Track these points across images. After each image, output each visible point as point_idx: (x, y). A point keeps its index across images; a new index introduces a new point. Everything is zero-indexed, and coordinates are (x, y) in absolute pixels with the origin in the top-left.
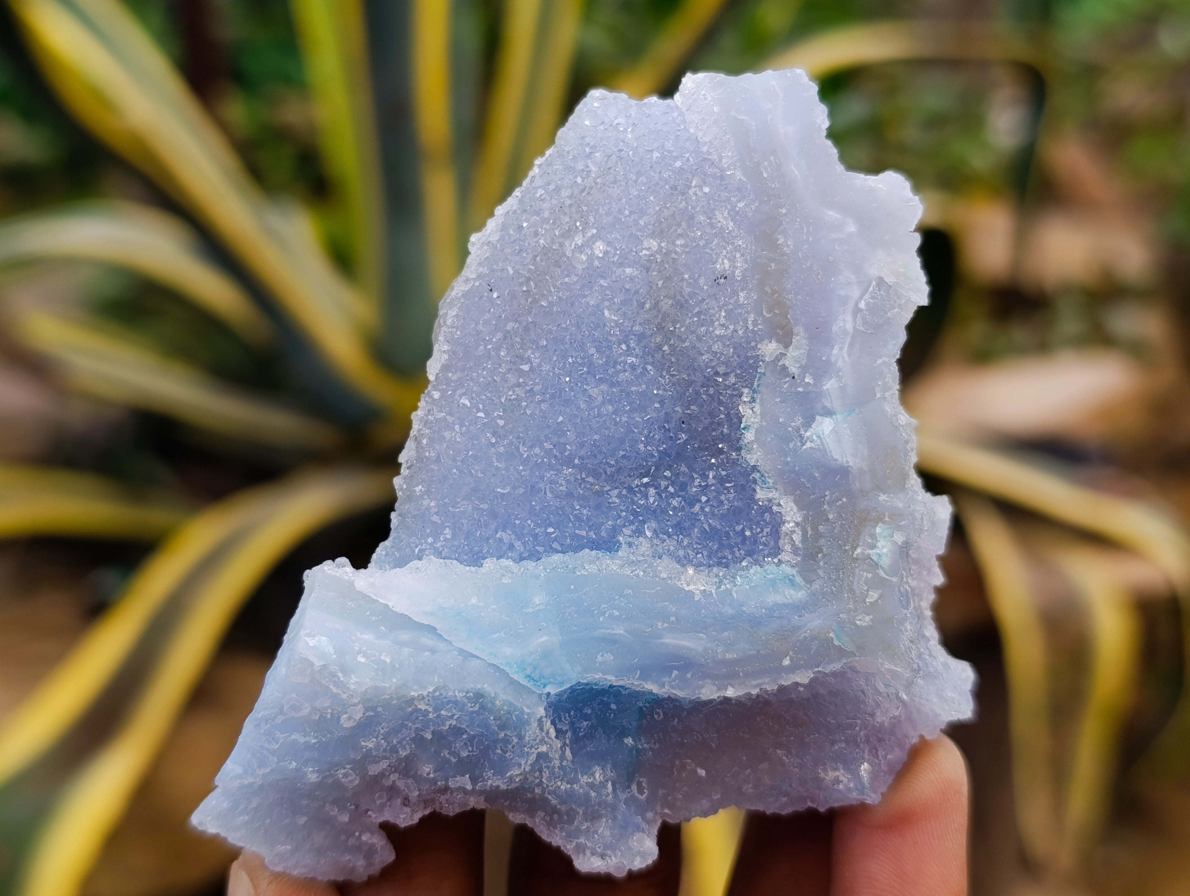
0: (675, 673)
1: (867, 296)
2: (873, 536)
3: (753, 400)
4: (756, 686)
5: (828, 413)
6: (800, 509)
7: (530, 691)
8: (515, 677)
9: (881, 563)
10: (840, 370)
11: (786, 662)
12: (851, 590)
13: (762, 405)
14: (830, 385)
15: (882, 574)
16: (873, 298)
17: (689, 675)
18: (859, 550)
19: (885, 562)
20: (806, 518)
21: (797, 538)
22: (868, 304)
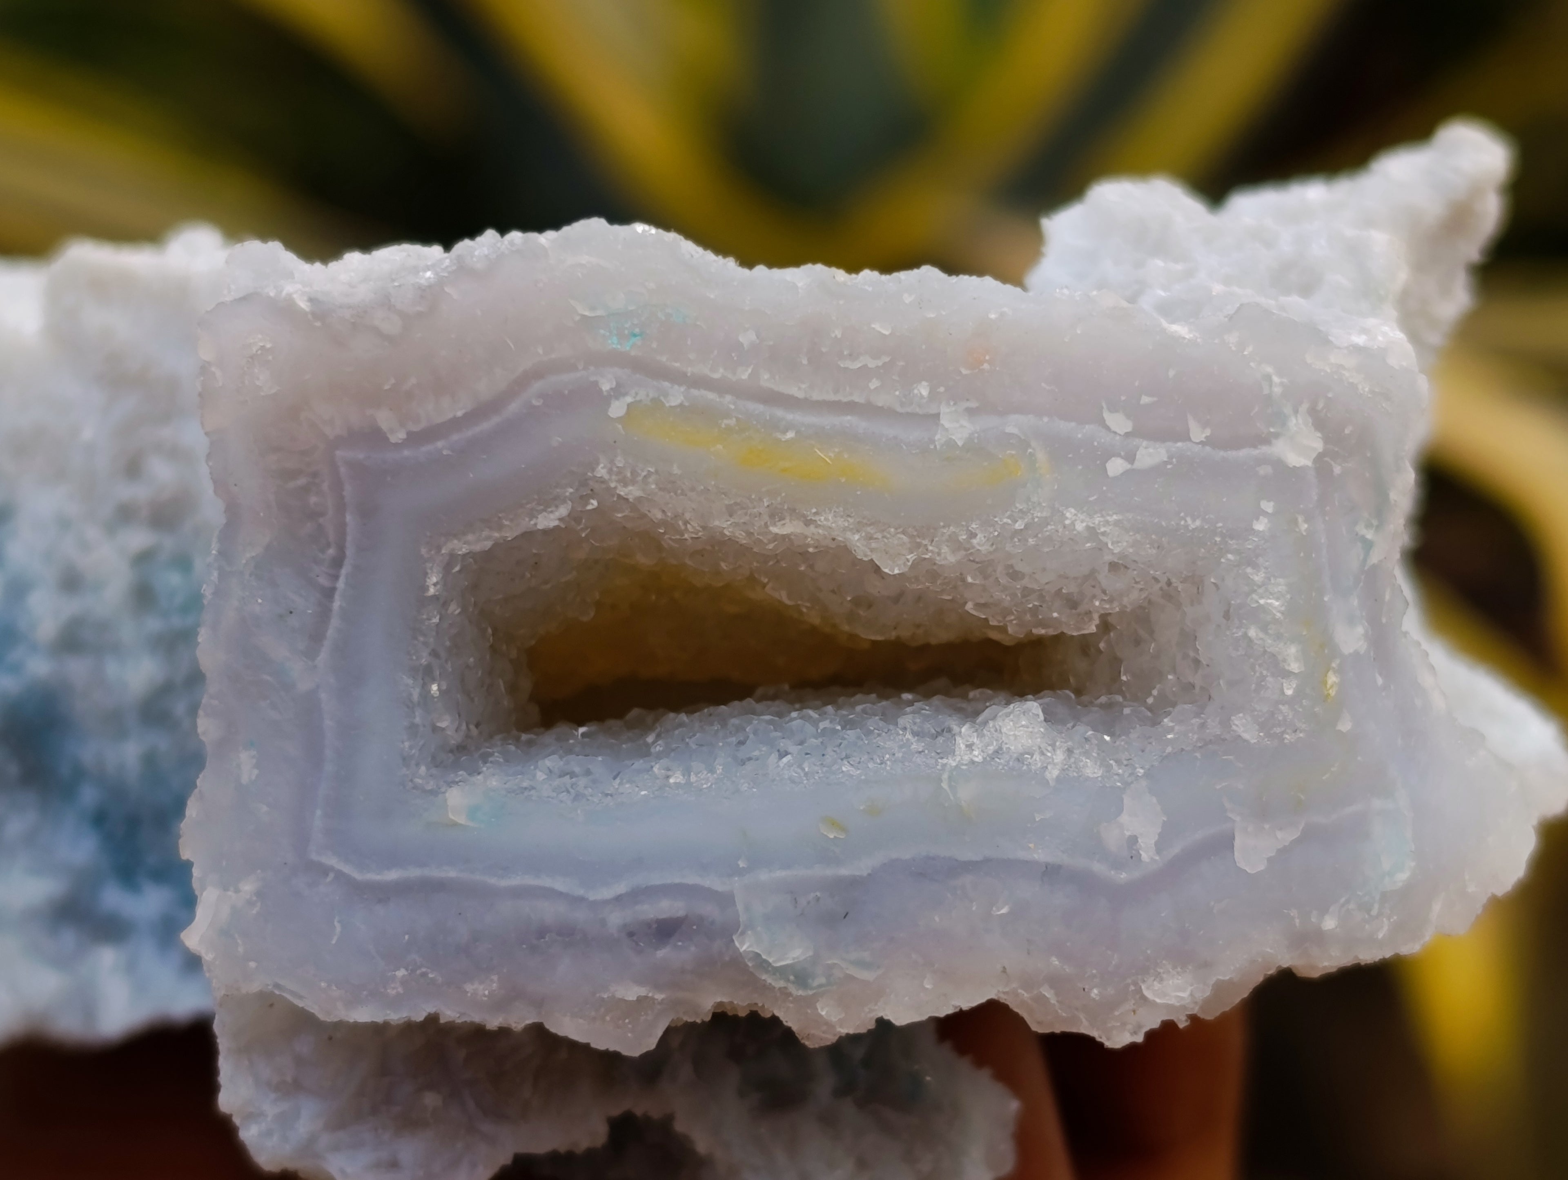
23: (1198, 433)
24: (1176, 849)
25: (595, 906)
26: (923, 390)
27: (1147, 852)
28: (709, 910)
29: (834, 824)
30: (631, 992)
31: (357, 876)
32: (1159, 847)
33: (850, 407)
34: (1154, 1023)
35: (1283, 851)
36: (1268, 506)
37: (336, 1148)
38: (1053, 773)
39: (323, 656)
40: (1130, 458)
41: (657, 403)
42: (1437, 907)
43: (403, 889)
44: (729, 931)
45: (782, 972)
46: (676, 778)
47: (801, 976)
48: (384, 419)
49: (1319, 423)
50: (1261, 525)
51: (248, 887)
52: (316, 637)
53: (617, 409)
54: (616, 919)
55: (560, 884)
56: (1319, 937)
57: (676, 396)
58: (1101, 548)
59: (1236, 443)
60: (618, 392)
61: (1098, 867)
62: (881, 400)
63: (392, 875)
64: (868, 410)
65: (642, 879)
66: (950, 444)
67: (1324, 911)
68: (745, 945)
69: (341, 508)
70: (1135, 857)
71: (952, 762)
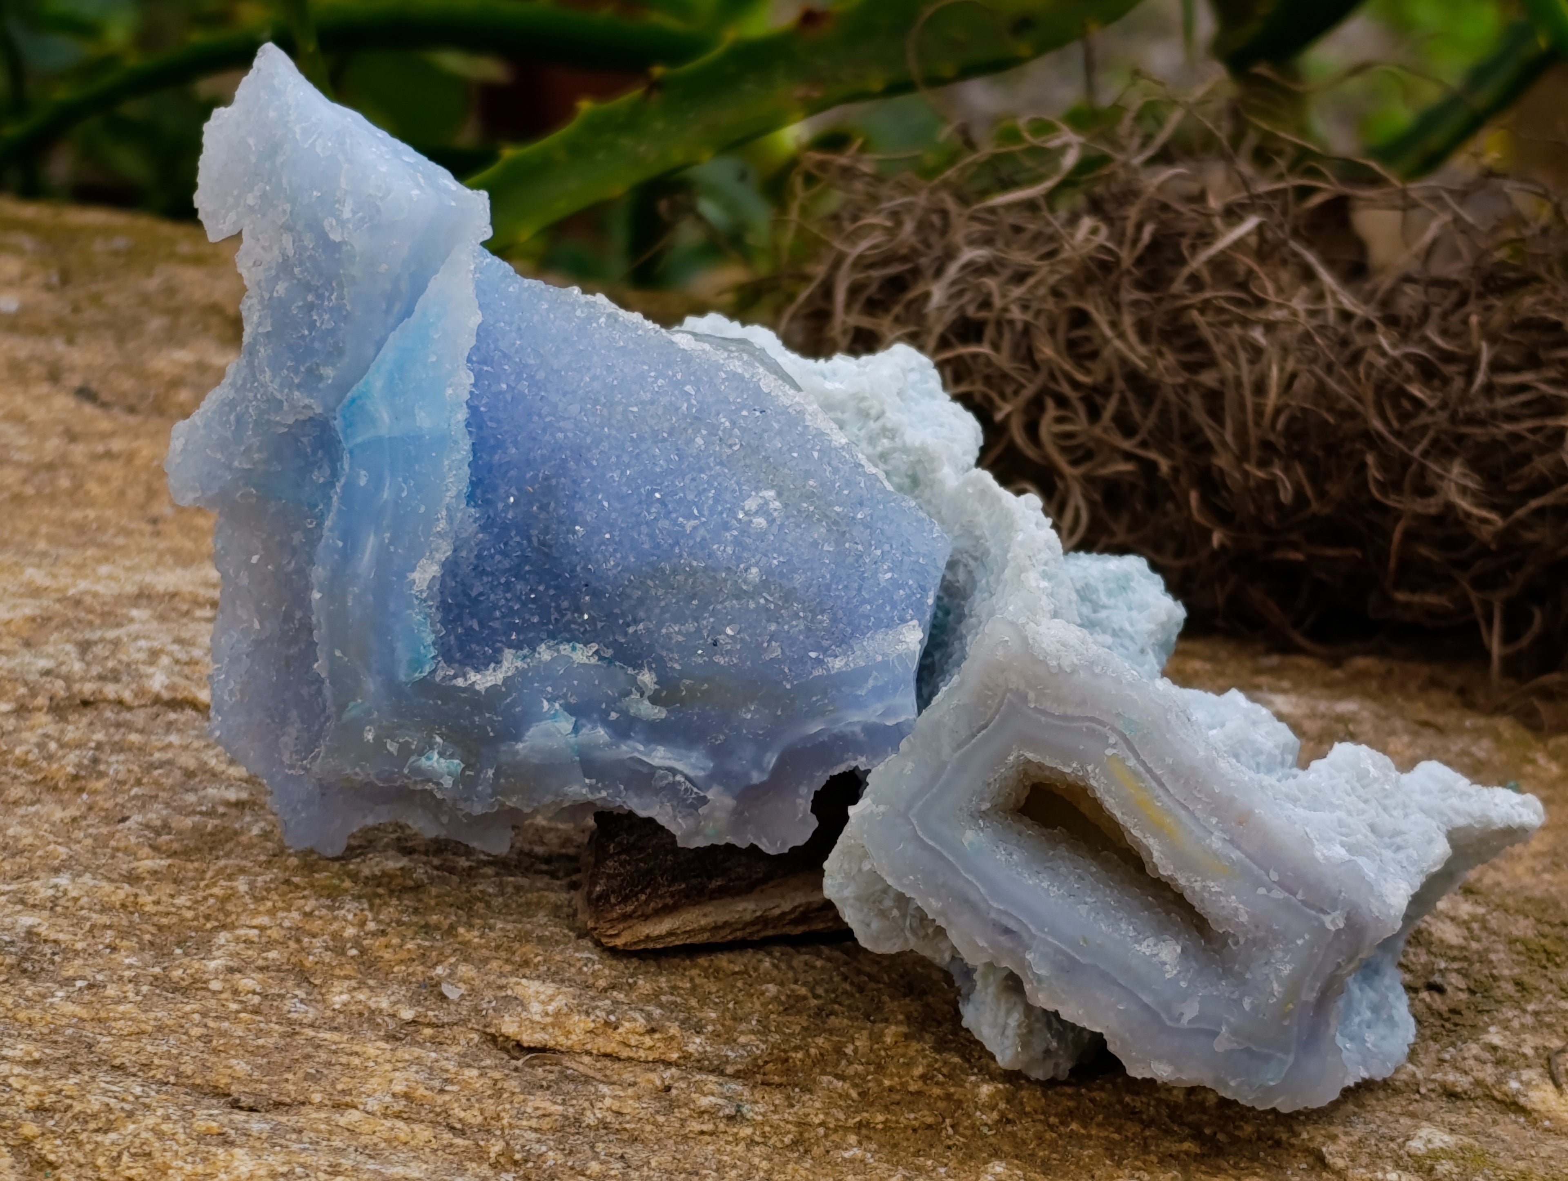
0: (340, 544)
1: (688, 784)
2: (452, 756)
3: (601, 658)
4: (319, 621)
5: (576, 729)
6: (487, 690)
7: (339, 401)
8: (354, 388)
9: (423, 759)
10: (618, 747)
11: (338, 653)
12: (400, 726)
13: (596, 666)
14: (601, 734)
15: (413, 759)
16: (686, 790)
17: (336, 557)
18: (438, 739)
19: (424, 762)
20: (478, 693)
21: (460, 682)
22: (679, 783)
23: (1300, 896)
24: (1196, 1026)
25: (990, 907)
26: (1214, 821)
27: (1185, 1021)
28: (1026, 936)
29: (1085, 941)
30: (982, 943)
31: (920, 833)
32: (1189, 1022)
33: (1186, 808)
34: (1148, 1076)
35: (1232, 1050)
36: (1307, 937)
37: (852, 906)
38: (1168, 976)
39: (957, 755)
40: (1269, 891)
41: (1124, 760)
42: (1279, 1100)
43: (931, 849)
44: (1027, 948)
45: (1034, 974)
46: (1045, 884)
47: (1039, 979)
48: (1031, 695)
49: (1348, 919)
50: (1300, 942)
51: (882, 808)
52: (959, 746)
53: (1109, 752)
54: (993, 915)
55: (982, 890)
56: (1226, 1086)
57: (1132, 762)
58: (1237, 916)
59: (1312, 907)
60: (1114, 746)
61: (1164, 1016)
62: (1198, 814)
63: (931, 843)
64: (1192, 814)
65: (1011, 910)
66: (1210, 847)
67: (1234, 1078)
68: (1029, 957)
69: (997, 711)
70: (1178, 1020)
71: (1138, 948)
